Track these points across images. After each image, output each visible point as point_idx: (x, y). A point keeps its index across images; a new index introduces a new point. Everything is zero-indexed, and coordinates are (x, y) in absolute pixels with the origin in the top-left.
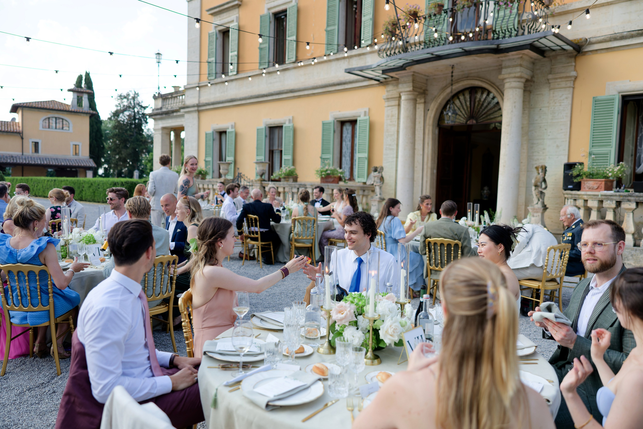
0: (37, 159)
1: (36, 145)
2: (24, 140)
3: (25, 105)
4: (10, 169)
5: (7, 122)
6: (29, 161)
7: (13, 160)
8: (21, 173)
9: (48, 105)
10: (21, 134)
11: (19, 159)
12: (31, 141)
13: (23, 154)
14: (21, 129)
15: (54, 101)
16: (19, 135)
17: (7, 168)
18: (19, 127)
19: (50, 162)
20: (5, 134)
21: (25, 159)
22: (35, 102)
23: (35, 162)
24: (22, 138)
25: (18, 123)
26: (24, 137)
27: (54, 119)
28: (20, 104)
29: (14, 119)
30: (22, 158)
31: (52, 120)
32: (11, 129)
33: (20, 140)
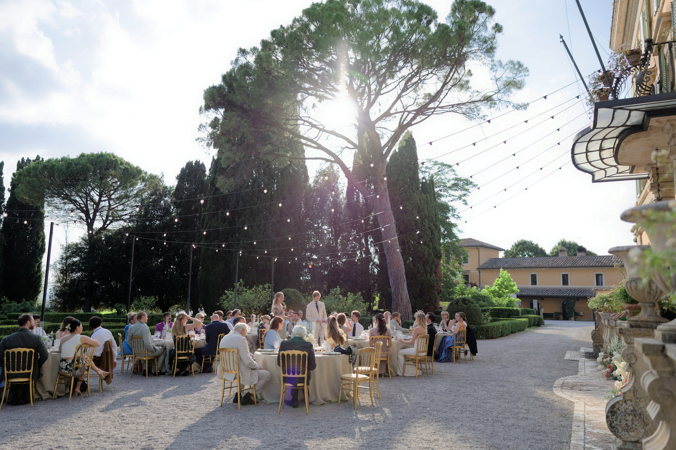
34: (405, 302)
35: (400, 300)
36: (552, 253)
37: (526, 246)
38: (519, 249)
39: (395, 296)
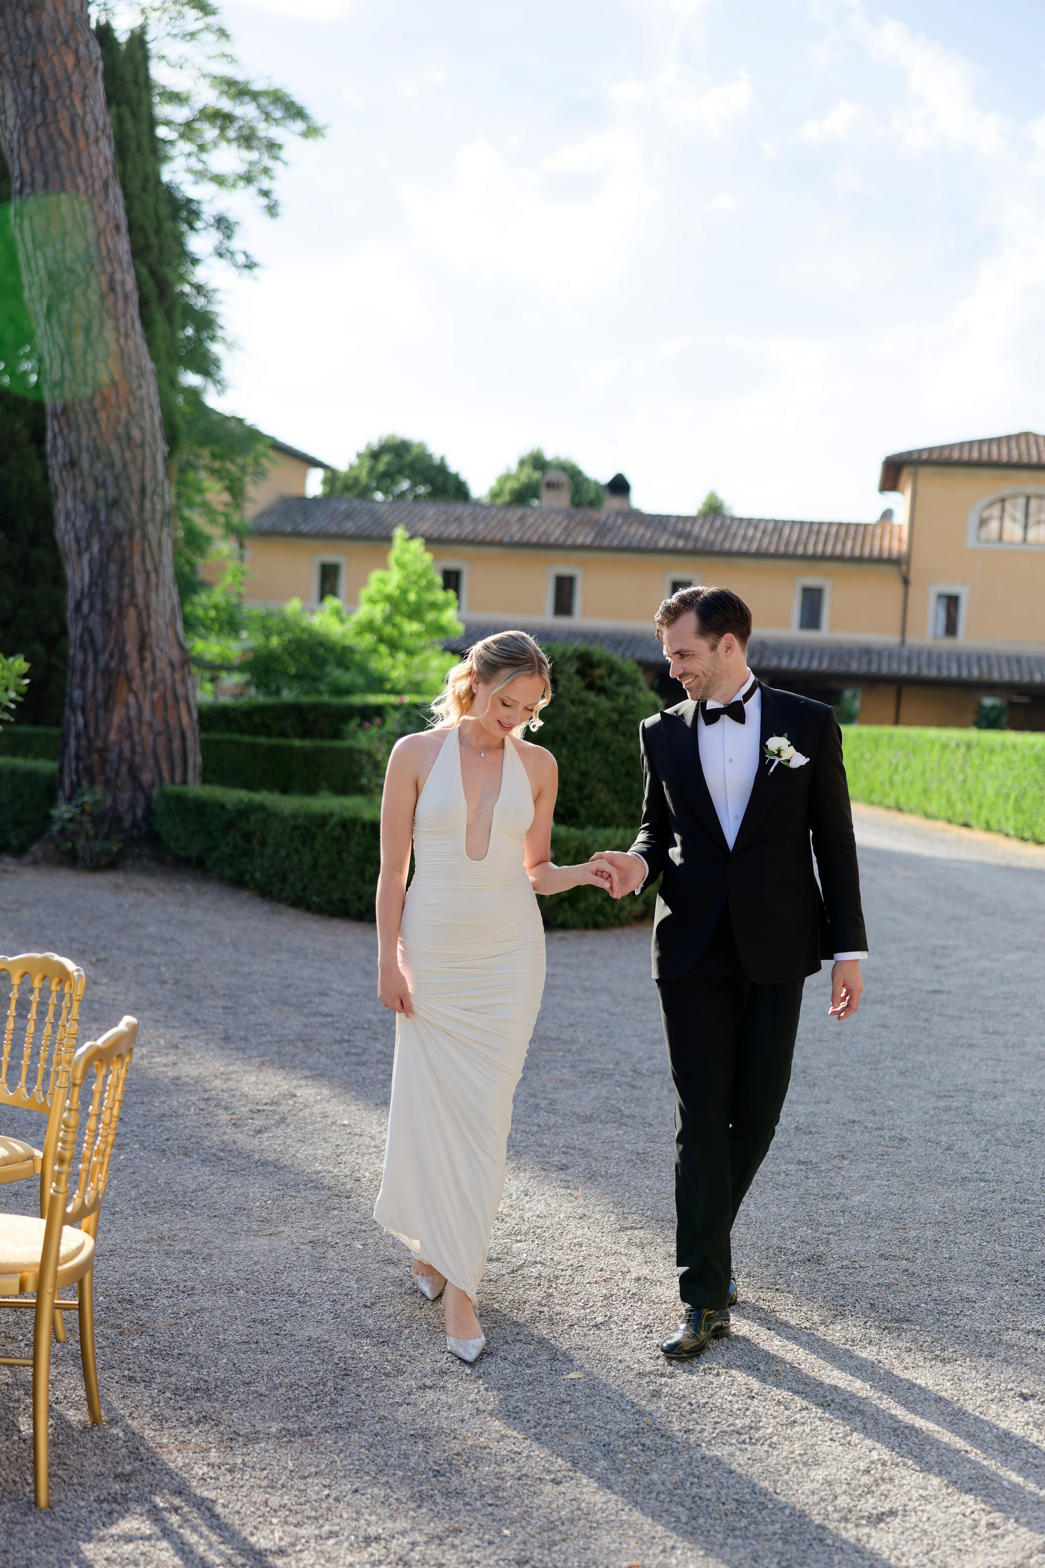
0: (949, 660)
1: (952, 602)
2: (912, 589)
3: (925, 456)
4: (854, 697)
5: (866, 526)
6: (919, 668)
7: (870, 662)
8: (891, 712)
9: (1004, 451)
10: (904, 568)
11: (890, 658)
12: (933, 591)
13: (903, 643)
14: (905, 547)
15: (1027, 434)
16: (893, 570)
17: (848, 694)
18: (900, 540)
19: (990, 672)
20: (852, 568)
21: (909, 661)
22: (962, 445)
23: (939, 669)
24: (906, 582)
25: (900, 526)
26: (913, 577)
27: (1021, 501)
28: (910, 453)
29: (887, 515)
30: (900, 659)
31: (1014, 506)
32: (873, 547)
33: (898, 587)
34: (162, 665)
35: (131, 648)
36: (495, 495)
37: (408, 458)
38: (381, 467)
39: (95, 620)
